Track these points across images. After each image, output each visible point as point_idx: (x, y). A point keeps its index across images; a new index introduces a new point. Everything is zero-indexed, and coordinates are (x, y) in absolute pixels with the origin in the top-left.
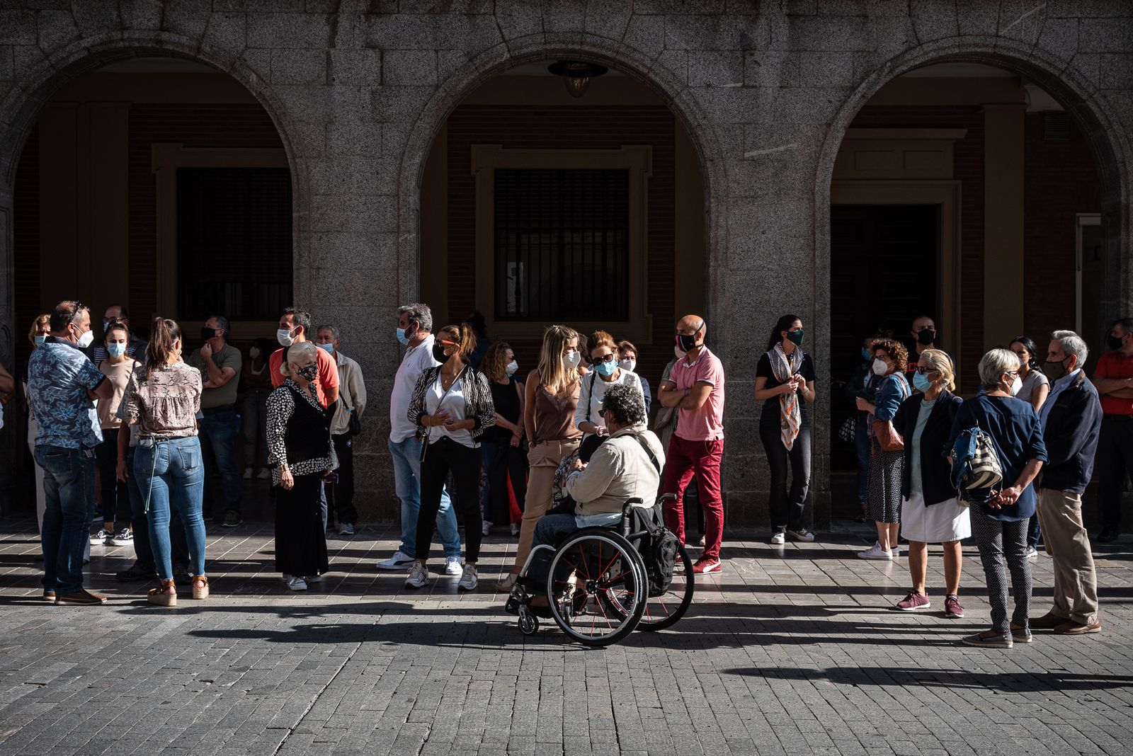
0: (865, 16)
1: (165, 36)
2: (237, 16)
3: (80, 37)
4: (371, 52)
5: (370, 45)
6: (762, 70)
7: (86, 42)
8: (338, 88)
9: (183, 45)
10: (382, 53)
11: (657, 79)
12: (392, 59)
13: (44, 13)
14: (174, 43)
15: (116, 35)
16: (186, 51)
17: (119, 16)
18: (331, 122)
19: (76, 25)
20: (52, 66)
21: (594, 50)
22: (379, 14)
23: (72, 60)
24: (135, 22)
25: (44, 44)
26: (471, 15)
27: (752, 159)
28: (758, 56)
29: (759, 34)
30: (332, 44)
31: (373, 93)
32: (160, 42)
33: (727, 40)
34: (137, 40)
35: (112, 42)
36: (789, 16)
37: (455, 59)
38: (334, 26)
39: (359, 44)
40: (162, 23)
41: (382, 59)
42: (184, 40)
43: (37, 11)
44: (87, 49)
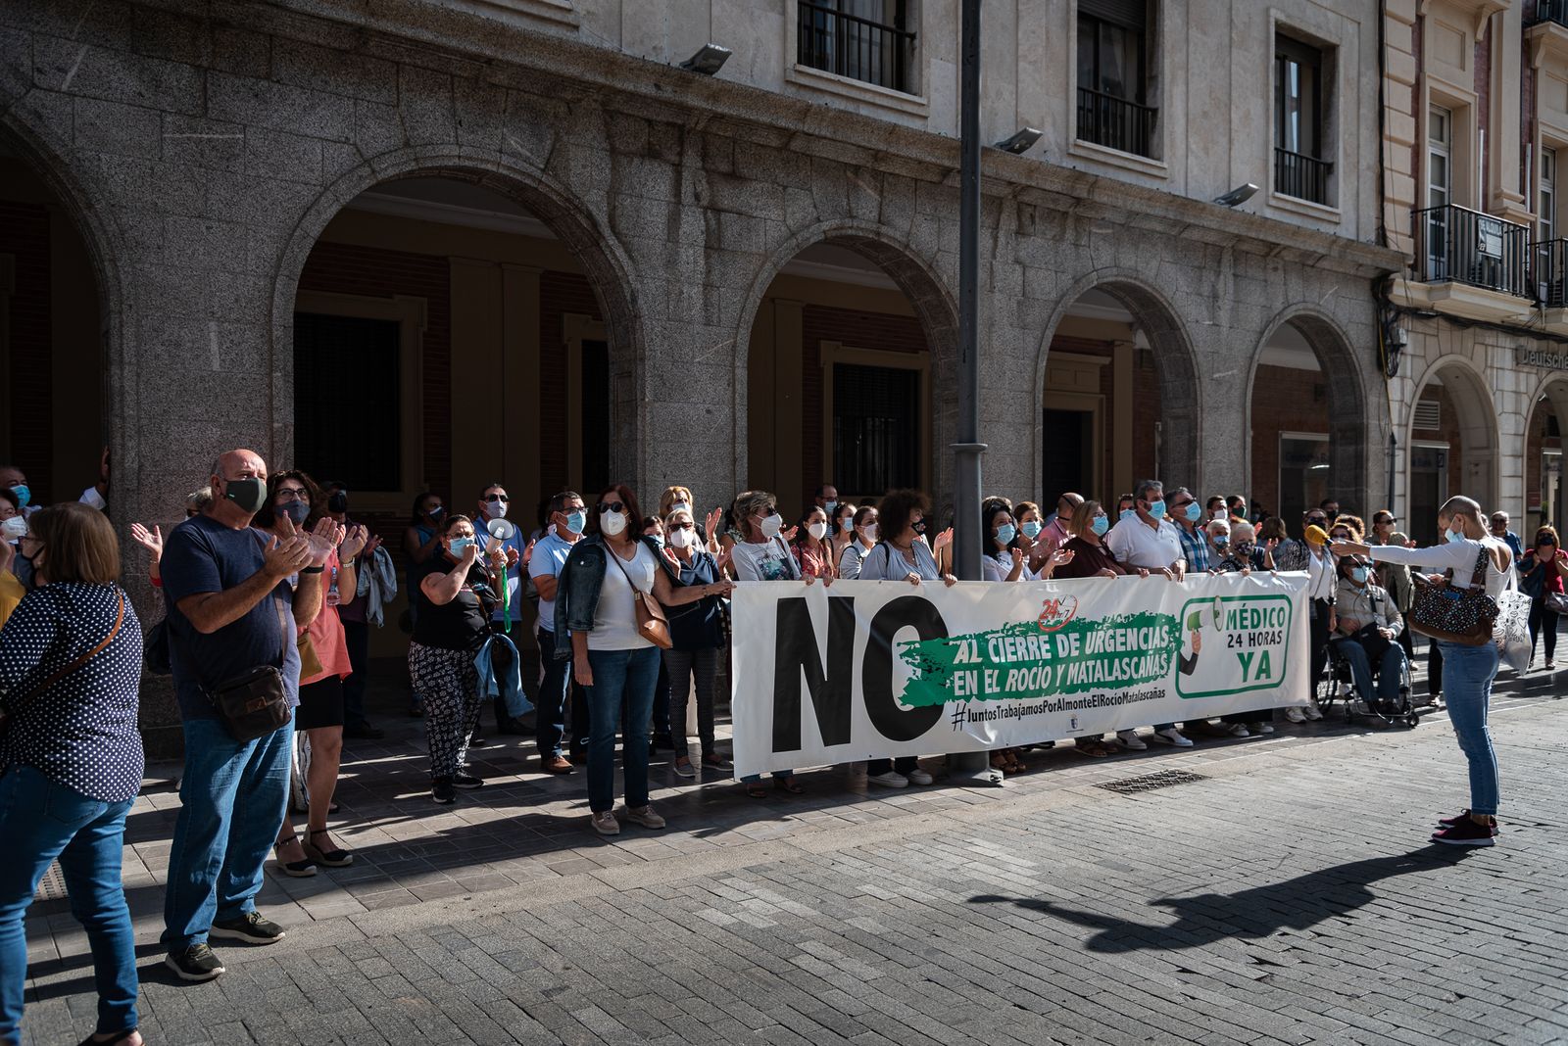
0: (1266, 281)
1: (884, 229)
2: (932, 220)
3: (818, 220)
4: (1017, 267)
5: (1017, 261)
6: (1222, 313)
7: (825, 226)
8: (997, 295)
9: (895, 239)
10: (1024, 268)
11: (1173, 313)
12: (1030, 273)
13: (790, 190)
14: (889, 237)
15: (848, 222)
16: (897, 246)
17: (848, 204)
18: (993, 325)
19: (815, 207)
20: (798, 246)
21: (1141, 285)
22: (1024, 235)
23: (812, 241)
24: (860, 212)
25: (790, 222)
26: (1076, 245)
27: (1217, 380)
28: (1220, 303)
29: (1220, 286)
30: (994, 256)
31: (1018, 302)
32: (878, 234)
33: (1206, 290)
34: (862, 229)
35: (842, 228)
36: (1234, 275)
37: (1066, 280)
38: (996, 239)
39: (1011, 259)
40: (880, 215)
41: (1024, 274)
42: (898, 235)
43: (785, 188)
44: (824, 232)
